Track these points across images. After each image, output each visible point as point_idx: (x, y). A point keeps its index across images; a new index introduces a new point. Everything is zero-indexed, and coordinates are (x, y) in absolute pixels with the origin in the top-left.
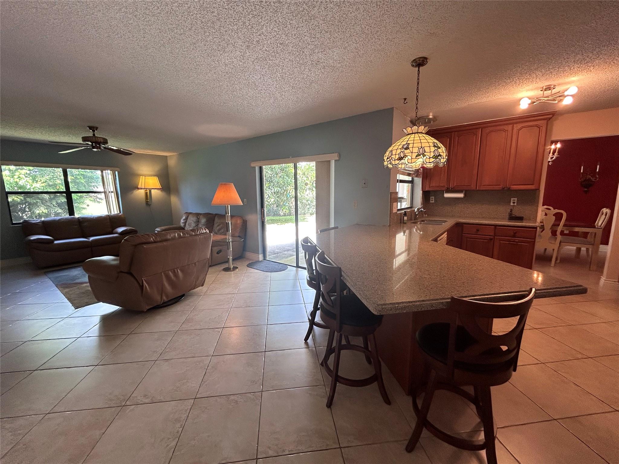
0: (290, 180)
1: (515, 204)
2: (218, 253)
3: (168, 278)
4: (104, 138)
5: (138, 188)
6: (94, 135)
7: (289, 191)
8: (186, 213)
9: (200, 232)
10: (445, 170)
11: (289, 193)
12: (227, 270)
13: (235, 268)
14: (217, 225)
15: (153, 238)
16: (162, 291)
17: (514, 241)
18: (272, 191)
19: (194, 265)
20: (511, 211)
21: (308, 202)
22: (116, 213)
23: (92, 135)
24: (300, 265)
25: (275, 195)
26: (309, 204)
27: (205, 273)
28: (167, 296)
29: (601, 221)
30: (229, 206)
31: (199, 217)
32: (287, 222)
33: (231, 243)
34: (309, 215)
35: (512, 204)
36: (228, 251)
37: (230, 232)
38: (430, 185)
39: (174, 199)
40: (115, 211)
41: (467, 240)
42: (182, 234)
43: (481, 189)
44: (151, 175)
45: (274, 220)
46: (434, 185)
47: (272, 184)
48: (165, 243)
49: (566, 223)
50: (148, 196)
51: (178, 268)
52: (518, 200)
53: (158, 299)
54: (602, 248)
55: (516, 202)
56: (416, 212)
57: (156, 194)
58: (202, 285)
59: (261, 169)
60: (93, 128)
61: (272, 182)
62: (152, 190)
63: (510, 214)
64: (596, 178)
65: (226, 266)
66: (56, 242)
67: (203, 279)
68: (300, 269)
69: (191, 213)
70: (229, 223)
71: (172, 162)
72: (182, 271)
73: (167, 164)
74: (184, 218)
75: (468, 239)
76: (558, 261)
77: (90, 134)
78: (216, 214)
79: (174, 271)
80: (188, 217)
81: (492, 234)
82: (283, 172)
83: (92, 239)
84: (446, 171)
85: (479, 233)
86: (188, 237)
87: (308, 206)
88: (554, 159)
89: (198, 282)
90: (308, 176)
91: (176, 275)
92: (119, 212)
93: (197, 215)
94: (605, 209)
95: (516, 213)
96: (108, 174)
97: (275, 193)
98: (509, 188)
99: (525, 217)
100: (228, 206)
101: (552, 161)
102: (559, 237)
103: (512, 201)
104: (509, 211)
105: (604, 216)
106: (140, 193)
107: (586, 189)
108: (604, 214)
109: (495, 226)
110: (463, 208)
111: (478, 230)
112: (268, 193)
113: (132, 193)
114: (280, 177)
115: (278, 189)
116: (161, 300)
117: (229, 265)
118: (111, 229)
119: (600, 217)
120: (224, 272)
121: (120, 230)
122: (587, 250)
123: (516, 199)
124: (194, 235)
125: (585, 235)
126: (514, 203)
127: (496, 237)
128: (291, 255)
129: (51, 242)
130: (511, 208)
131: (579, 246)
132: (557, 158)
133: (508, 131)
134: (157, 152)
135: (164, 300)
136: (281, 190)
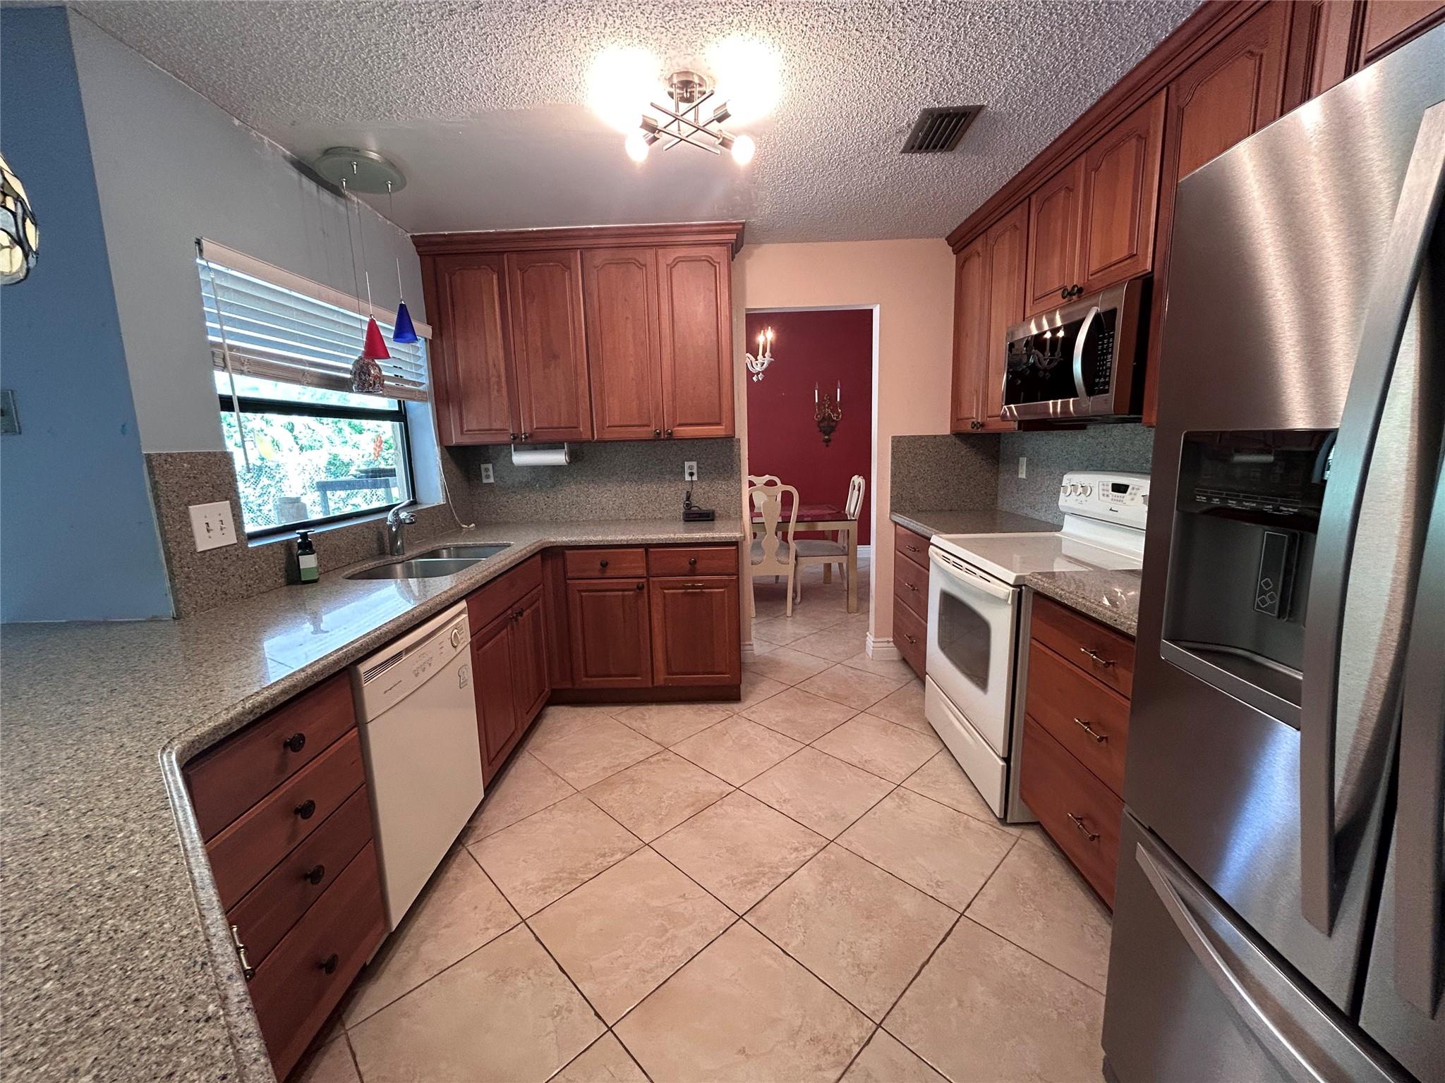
1: (695, 478)
10: (499, 377)
17: (693, 587)
20: (688, 498)
29: (853, 504)
35: (688, 478)
38: (462, 427)
41: (582, 596)
43: (607, 437)
46: (474, 426)
49: (802, 513)
52: (698, 467)
54: (861, 549)
55: (695, 471)
56: (391, 527)
63: (687, 505)
64: (838, 414)
75: (583, 594)
76: (799, 599)
81: (642, 572)
84: (503, 379)
85: (607, 575)
88: (765, 366)
94: (856, 476)
95: (700, 503)
98: (670, 434)
99: (718, 511)
101: (762, 372)
102: (793, 545)
103: (687, 471)
104: (684, 496)
105: (856, 492)
107: (826, 437)
108: (857, 488)
109: (647, 547)
110: (577, 496)
111: (604, 565)
119: (852, 493)
122: (840, 565)
123: (694, 464)
125: (834, 535)
126: (691, 474)
127: (651, 579)
130: (688, 487)
131: (827, 560)
132: (770, 364)
133: (645, 265)
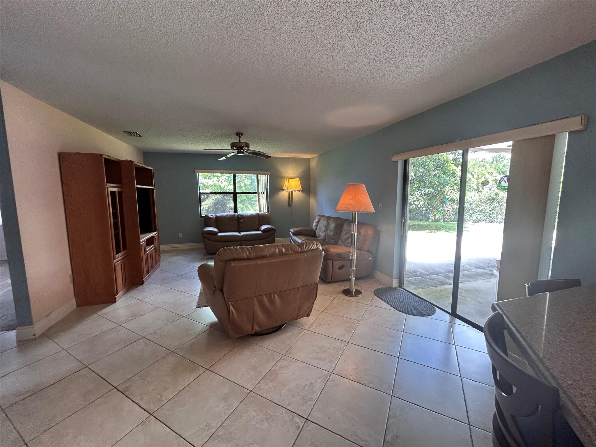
0: (448, 178)
2: (339, 269)
3: (262, 305)
4: (246, 143)
5: (283, 190)
6: (240, 140)
7: (446, 193)
8: (319, 215)
9: (308, 248)
11: (447, 194)
12: (347, 292)
13: (358, 293)
14: (345, 233)
15: (246, 254)
16: (253, 320)
18: (422, 192)
19: (296, 290)
21: (472, 205)
22: (265, 212)
23: (238, 141)
24: (458, 313)
25: (425, 197)
26: (472, 209)
27: (312, 302)
28: (260, 326)
30: (357, 213)
31: (329, 221)
32: (438, 230)
33: (355, 261)
34: (472, 222)
36: (351, 269)
37: (356, 246)
39: (312, 201)
40: (264, 210)
42: (284, 250)
44: (295, 178)
45: (421, 225)
47: (423, 184)
48: (259, 262)
50: (290, 197)
51: (275, 293)
53: (248, 328)
57: (297, 195)
58: (308, 315)
59: (406, 163)
60: (239, 134)
61: (423, 181)
62: (294, 192)
65: (345, 286)
66: (220, 234)
67: (309, 308)
68: (458, 321)
69: (323, 216)
70: (355, 234)
71: (313, 164)
72: (280, 297)
73: (309, 167)
74: (317, 220)
77: (236, 140)
78: (346, 220)
79: (270, 296)
80: (320, 220)
82: (438, 170)
83: (243, 233)
86: (292, 254)
87: (471, 212)
89: (301, 311)
90: (473, 173)
91: (272, 301)
92: (267, 211)
93: (329, 218)
96: (262, 177)
97: (425, 194)
100: (355, 213)
106: (284, 195)
112: (417, 195)
113: (278, 194)
114: (435, 175)
115: (431, 189)
116: (252, 330)
117: (350, 286)
118: (258, 226)
120: (343, 296)
121: (264, 227)
124: (300, 252)
128: (441, 282)
129: (217, 234)
134: (300, 155)
135: (256, 330)
136: (435, 191)
